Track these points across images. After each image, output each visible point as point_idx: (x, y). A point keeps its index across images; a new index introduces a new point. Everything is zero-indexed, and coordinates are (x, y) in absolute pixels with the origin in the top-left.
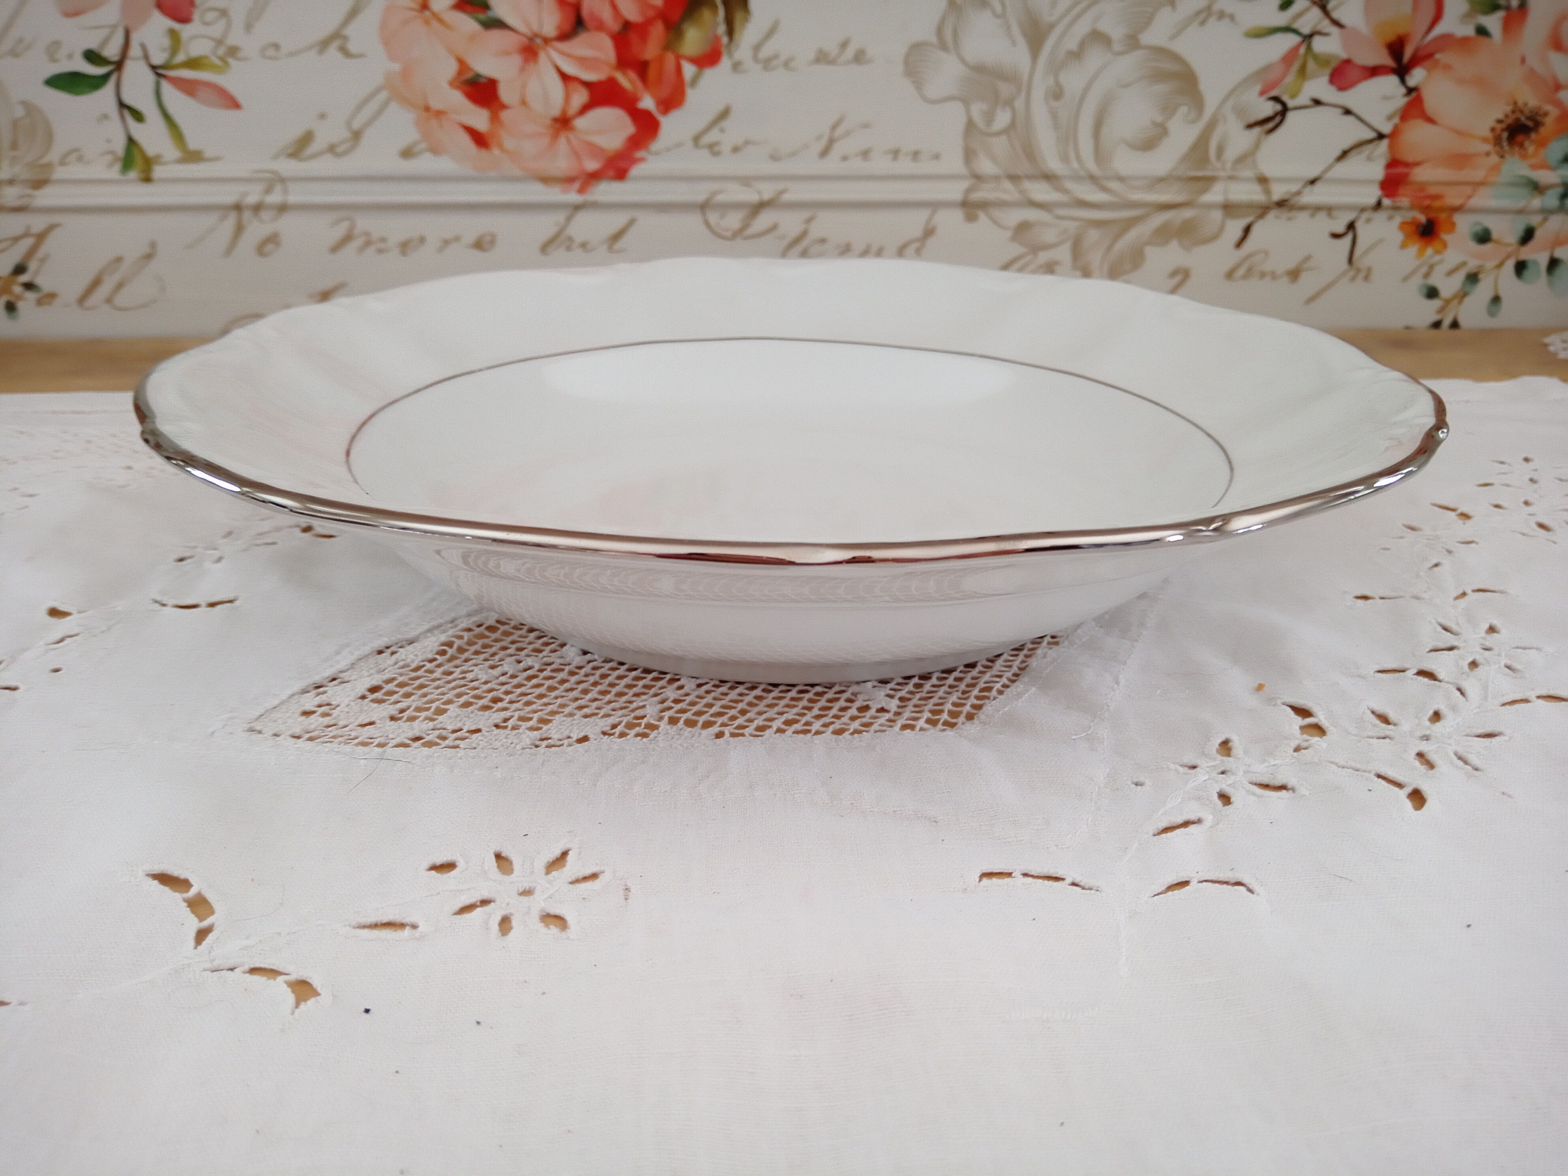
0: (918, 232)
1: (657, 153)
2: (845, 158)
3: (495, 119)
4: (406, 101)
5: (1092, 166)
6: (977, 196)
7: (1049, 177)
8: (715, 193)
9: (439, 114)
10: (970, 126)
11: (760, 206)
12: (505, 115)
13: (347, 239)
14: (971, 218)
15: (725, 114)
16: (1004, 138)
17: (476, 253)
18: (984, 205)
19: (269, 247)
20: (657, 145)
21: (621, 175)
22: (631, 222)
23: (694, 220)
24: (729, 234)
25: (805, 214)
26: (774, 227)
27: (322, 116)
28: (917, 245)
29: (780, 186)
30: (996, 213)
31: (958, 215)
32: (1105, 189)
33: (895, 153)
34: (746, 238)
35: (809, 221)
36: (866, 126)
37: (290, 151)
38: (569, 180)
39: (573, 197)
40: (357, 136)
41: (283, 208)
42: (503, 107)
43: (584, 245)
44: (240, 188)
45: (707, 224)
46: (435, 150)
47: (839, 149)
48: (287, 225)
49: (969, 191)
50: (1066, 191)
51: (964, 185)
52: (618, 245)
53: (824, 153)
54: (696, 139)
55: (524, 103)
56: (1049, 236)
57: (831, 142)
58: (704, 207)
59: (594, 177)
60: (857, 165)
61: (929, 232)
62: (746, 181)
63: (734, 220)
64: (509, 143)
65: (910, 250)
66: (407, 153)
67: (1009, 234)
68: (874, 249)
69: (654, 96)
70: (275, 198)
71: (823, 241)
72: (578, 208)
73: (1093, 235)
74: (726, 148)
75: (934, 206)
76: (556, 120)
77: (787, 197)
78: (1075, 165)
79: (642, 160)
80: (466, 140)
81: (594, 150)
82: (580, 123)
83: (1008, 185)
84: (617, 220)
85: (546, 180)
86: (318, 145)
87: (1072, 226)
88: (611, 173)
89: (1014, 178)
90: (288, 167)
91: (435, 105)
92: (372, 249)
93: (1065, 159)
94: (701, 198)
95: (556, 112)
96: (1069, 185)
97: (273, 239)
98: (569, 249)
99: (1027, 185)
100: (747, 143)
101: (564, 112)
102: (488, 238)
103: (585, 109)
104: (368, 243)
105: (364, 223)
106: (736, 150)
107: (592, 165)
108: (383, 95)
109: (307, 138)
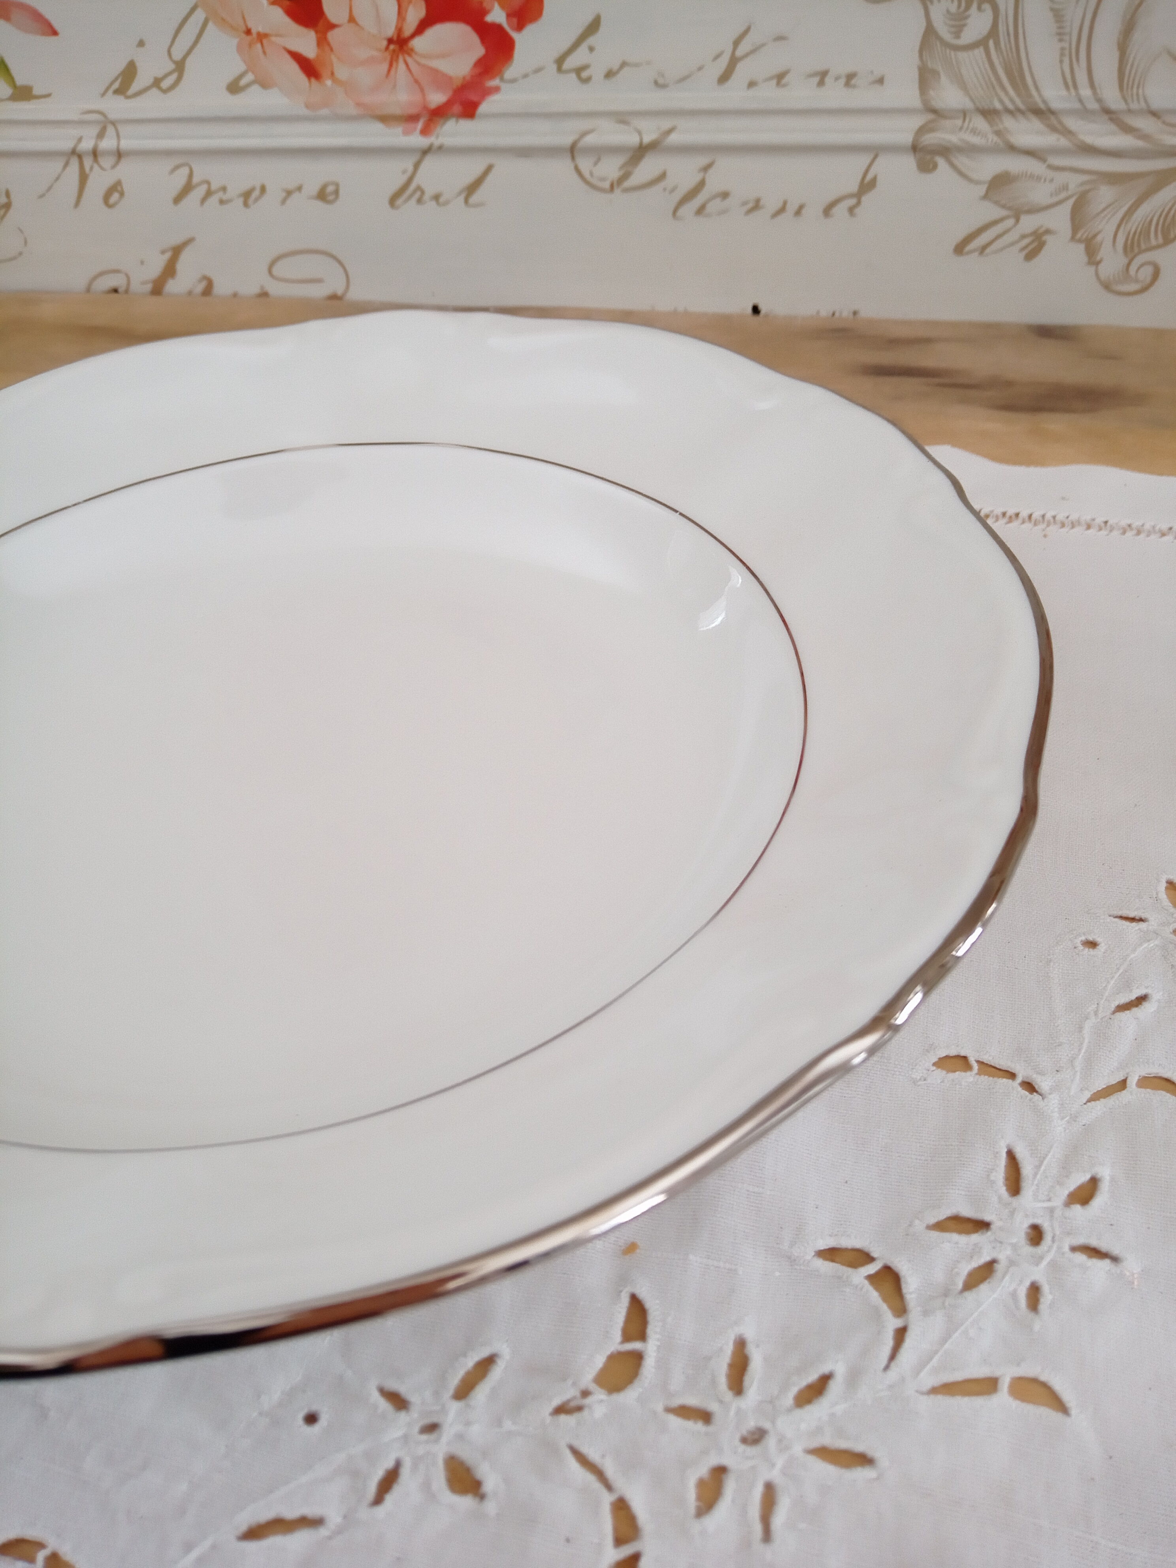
0: (853, 186)
1: (513, 81)
2: (752, 84)
3: (322, 41)
4: (224, 23)
5: (1112, 97)
6: (930, 139)
7: (1042, 112)
8: (585, 134)
9: (262, 37)
10: (930, 32)
11: (641, 151)
12: (332, 36)
13: (188, 188)
14: (926, 166)
15: (594, 26)
16: (979, 52)
17: (319, 204)
18: (945, 151)
19: (115, 197)
20: (512, 71)
21: (469, 110)
22: (489, 169)
23: (562, 167)
24: (607, 185)
25: (703, 161)
26: (663, 176)
27: (141, 44)
28: (853, 201)
29: (666, 124)
30: (962, 161)
31: (909, 162)
32: (1128, 129)
33: (822, 77)
34: (627, 190)
35: (706, 168)
36: (780, 38)
37: (116, 85)
38: (412, 118)
39: (417, 140)
40: (180, 67)
41: (119, 155)
42: (333, 26)
43: (436, 198)
44: (75, 132)
45: (577, 170)
46: (265, 84)
47: (743, 72)
48: (126, 171)
49: (922, 131)
50: (1067, 132)
51: (917, 122)
52: (475, 198)
53: (724, 78)
54: (560, 62)
55: (352, 19)
56: (1040, 194)
57: (734, 62)
58: (573, 150)
59: (438, 114)
60: (768, 94)
61: (867, 186)
62: (622, 118)
63: (610, 168)
64: (342, 72)
65: (841, 210)
66: (234, 88)
67: (982, 190)
68: (791, 208)
69: (502, 7)
70: (108, 143)
71: (725, 195)
72: (426, 152)
73: (1105, 194)
74: (597, 72)
75: (876, 151)
76: (390, 41)
77: (674, 138)
78: (1086, 92)
79: (497, 89)
80: (294, 68)
81: (438, 78)
82: (418, 43)
83: (979, 122)
84: (472, 168)
85: (385, 119)
86: (142, 80)
87: (1074, 181)
88: (457, 108)
89: (988, 114)
90: (116, 107)
91: (257, 27)
92: (214, 200)
93: (1070, 84)
94: (567, 140)
95: (391, 32)
96: (1072, 123)
97: (116, 188)
98: (420, 201)
99: (1008, 122)
100: (624, 64)
101: (399, 30)
102: (331, 189)
103: (423, 26)
104: (209, 194)
105: (202, 170)
106: (610, 74)
107: (437, 98)
108: (200, 16)
109: (130, 72)
